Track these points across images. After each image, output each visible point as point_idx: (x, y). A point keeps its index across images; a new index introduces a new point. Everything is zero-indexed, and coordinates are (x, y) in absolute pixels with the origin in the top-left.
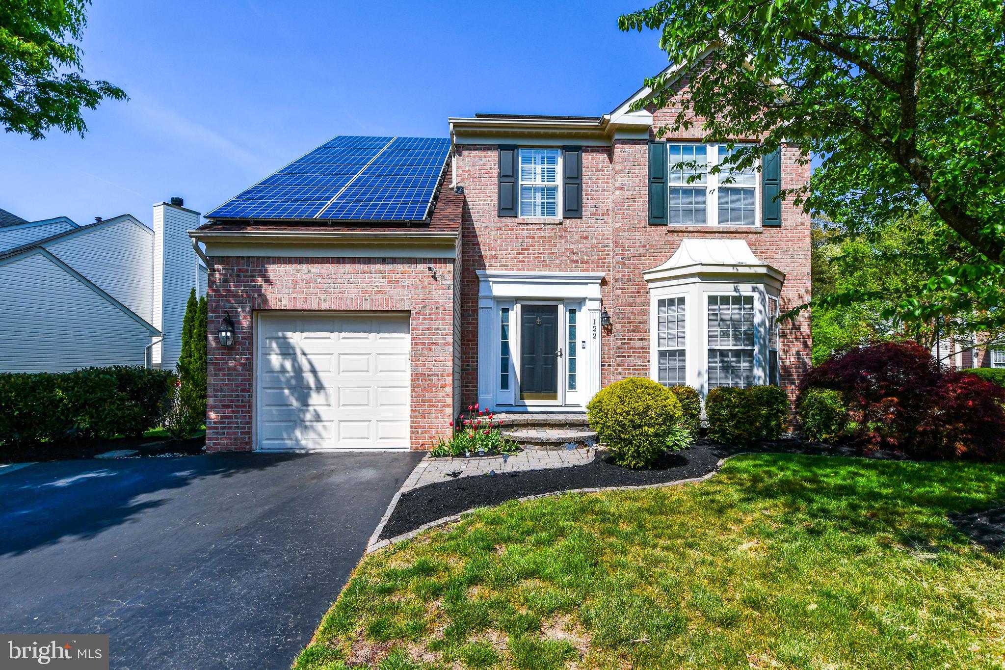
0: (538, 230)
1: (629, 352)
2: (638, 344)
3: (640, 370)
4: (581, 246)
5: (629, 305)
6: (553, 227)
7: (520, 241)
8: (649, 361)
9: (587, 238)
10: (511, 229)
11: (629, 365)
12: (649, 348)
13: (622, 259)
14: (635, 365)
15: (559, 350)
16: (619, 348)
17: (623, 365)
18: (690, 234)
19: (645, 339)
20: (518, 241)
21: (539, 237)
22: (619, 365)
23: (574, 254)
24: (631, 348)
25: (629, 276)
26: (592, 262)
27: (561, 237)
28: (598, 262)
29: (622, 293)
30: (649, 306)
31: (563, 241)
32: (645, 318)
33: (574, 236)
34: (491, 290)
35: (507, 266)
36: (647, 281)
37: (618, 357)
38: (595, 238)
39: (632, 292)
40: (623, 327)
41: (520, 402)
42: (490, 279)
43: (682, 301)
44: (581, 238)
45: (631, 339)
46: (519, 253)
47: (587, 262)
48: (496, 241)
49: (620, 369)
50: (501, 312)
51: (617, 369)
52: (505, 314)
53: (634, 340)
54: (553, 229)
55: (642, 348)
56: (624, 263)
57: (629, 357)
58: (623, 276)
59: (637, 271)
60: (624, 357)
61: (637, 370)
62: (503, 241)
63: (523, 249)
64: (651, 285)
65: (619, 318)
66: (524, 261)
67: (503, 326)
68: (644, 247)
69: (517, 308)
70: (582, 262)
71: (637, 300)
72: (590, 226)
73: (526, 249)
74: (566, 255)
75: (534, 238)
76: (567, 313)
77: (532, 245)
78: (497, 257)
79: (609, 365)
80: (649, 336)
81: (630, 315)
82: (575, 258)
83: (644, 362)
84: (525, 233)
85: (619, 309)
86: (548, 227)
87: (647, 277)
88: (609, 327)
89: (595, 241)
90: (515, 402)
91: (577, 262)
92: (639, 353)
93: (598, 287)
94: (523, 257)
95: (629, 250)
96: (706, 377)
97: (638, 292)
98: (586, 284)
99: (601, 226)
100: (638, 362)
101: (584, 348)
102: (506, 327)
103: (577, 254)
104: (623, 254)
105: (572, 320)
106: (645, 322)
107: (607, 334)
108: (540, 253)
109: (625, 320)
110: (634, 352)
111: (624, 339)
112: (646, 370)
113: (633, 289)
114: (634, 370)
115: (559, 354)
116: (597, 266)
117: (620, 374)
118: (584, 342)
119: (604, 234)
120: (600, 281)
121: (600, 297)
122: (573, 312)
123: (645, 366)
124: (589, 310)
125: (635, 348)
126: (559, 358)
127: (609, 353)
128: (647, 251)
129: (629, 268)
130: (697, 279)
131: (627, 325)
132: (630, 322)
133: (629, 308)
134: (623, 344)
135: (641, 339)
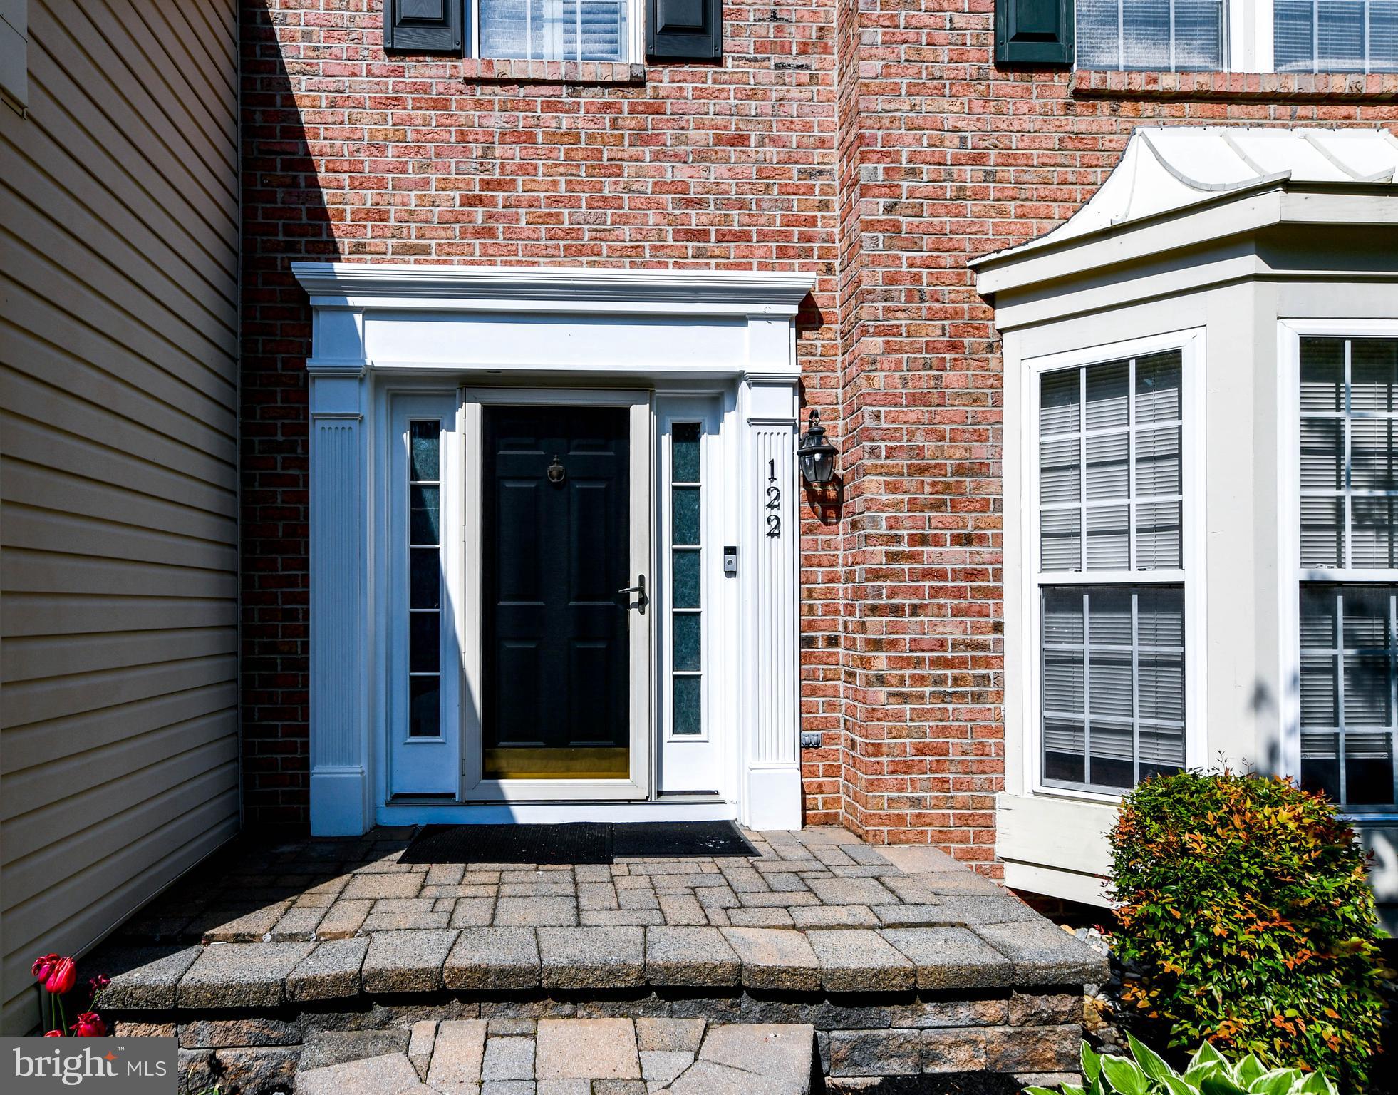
0: (548, 106)
1: (916, 592)
2: (953, 557)
3: (962, 663)
4: (717, 171)
5: (919, 400)
6: (608, 96)
7: (477, 150)
8: (998, 628)
9: (741, 140)
10: (440, 104)
11: (916, 645)
12: (998, 574)
13: (889, 209)
14: (942, 645)
15: (634, 583)
16: (876, 575)
17: (893, 644)
18: (1166, 109)
19: (982, 539)
20: (467, 152)
21: (554, 138)
22: (876, 645)
23: (689, 203)
24: (926, 575)
25: (916, 279)
26: (763, 236)
27: (641, 137)
28: (786, 236)
29: (889, 348)
30: (998, 402)
31: (647, 152)
32: (982, 452)
33: (693, 134)
34: (357, 345)
35: (425, 250)
36: (993, 299)
37: (874, 610)
38: (775, 141)
39: (930, 347)
40: (892, 488)
41: (483, 789)
42: (353, 301)
43: (1162, 368)
44: (718, 141)
45: (924, 540)
46: (470, 201)
47: (742, 236)
48: (381, 150)
49: (881, 660)
50: (406, 437)
51: (866, 663)
52: (424, 444)
53: (937, 541)
54: (606, 107)
55: (971, 575)
56: (896, 227)
57: (915, 610)
58: (891, 280)
59: (948, 260)
60: (897, 610)
61: (948, 664)
62: (407, 151)
63: (486, 184)
64: (1005, 316)
65: (874, 452)
66: (491, 233)
67: (417, 492)
68: (977, 160)
69: (469, 417)
70: (721, 238)
71: (949, 377)
72: (753, 95)
73: (500, 185)
74: (661, 207)
75: (531, 138)
76: (667, 440)
77: (526, 169)
78: (383, 217)
79: (832, 642)
80: (999, 524)
81: (919, 440)
82: (695, 219)
83: (977, 629)
84: (496, 119)
85: (877, 416)
86: (586, 96)
87: (989, 282)
88: (832, 492)
89: (772, 152)
90: (463, 787)
91: (702, 235)
92: (959, 593)
93: (785, 331)
94: (490, 217)
95: (914, 173)
96: (1289, 708)
97: (954, 346)
98: (741, 320)
99: (795, 93)
100: (951, 630)
101: (731, 574)
102: (428, 495)
103: (701, 204)
104: (893, 191)
105: (687, 466)
106: (984, 470)
107: (824, 519)
108: (556, 201)
109: (902, 462)
110: (936, 592)
111: (897, 539)
112: (987, 662)
113: (933, 332)
114: (935, 663)
115: (634, 597)
116: (783, 252)
117: (881, 680)
118: (730, 551)
119: (807, 127)
120: (794, 310)
121: (797, 370)
122: (687, 436)
123: (983, 646)
124: (753, 422)
125: (942, 575)
126: (634, 613)
127: (829, 593)
128: (989, 177)
129: (915, 246)
130: (1251, 263)
131: (910, 482)
132: (921, 470)
133: (915, 413)
134: (893, 557)
135: (963, 540)
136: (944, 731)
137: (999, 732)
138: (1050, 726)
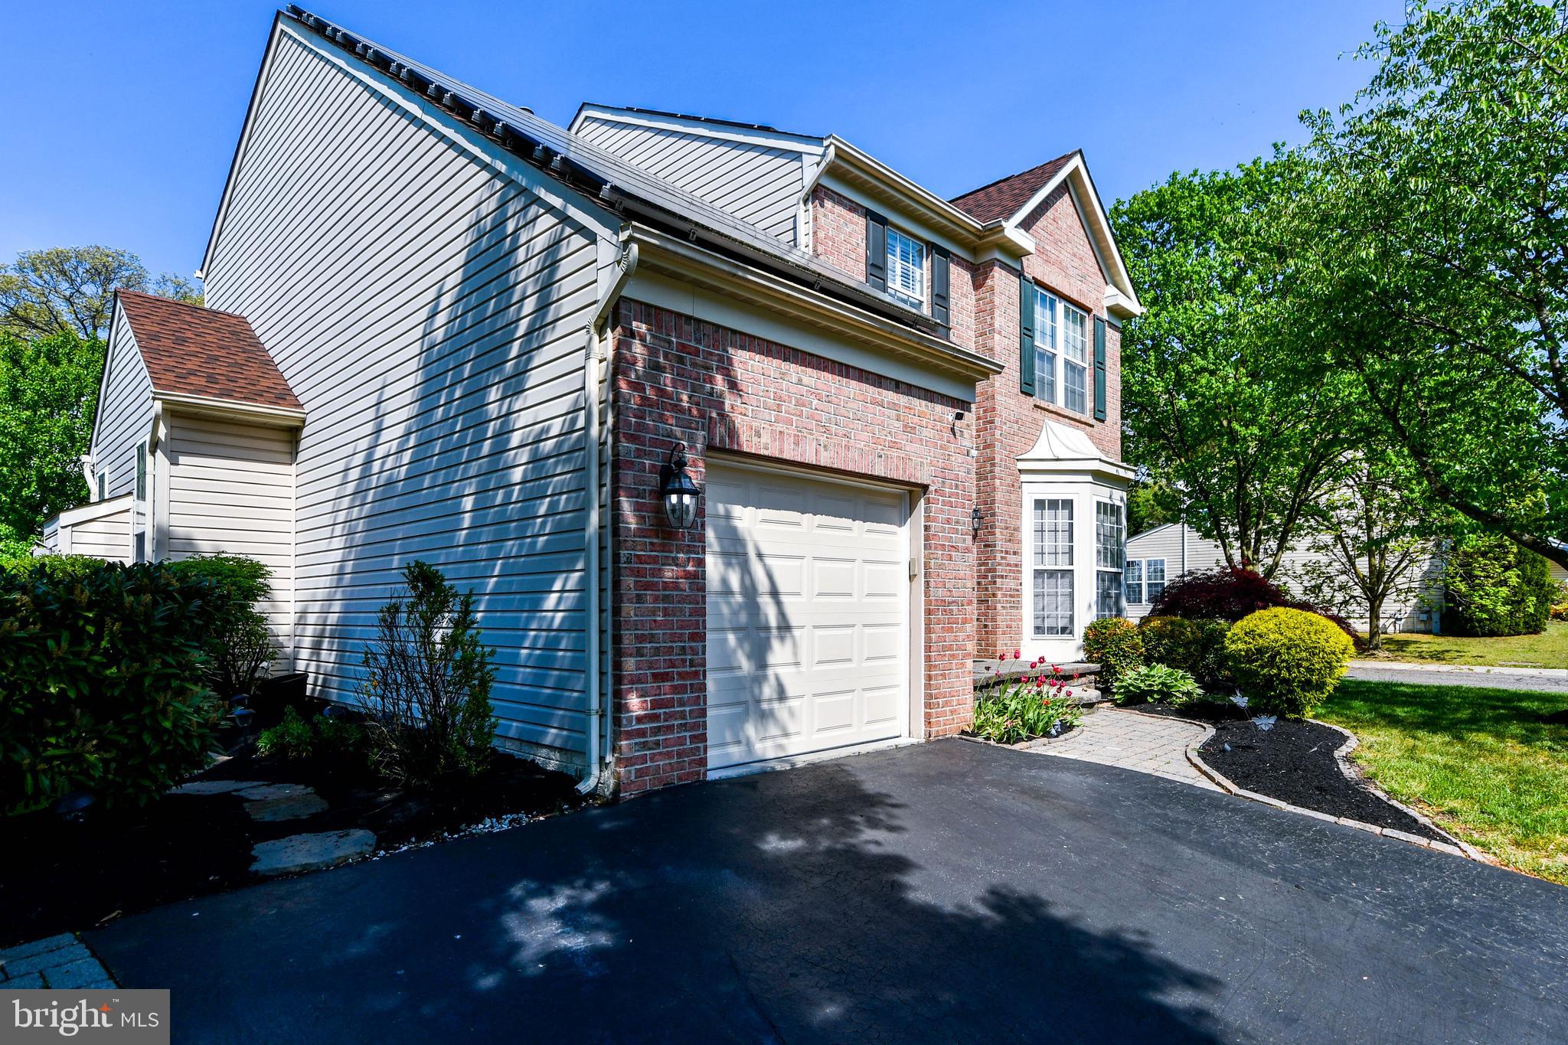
1: (1006, 571)
2: (1013, 559)
3: (1014, 595)
5: (1006, 503)
8: (1023, 584)
11: (1006, 589)
12: (1023, 565)
14: (1011, 589)
16: (999, 564)
17: (1002, 589)
18: (1049, 415)
19: (1018, 553)
24: (1009, 565)
25: (1006, 461)
29: (1000, 484)
30: (1023, 507)
32: (1019, 523)
36: (1021, 471)
39: (1009, 485)
40: (1001, 534)
43: (1068, 504)
45: (1007, 553)
49: (999, 595)
53: (1010, 553)
55: (1016, 565)
56: (1001, 440)
58: (1001, 460)
59: (1011, 455)
60: (1002, 577)
64: (1024, 477)
65: (998, 521)
68: (1017, 422)
71: (1012, 496)
80: (1022, 548)
81: (1006, 517)
83: (1018, 584)
85: (999, 508)
87: (1022, 465)
92: (1014, 571)
95: (1005, 424)
97: (1013, 486)
100: (1012, 584)
104: (1001, 428)
106: (1017, 529)
109: (1003, 525)
110: (1010, 571)
111: (1001, 552)
112: (1019, 596)
113: (1009, 480)
114: (1010, 596)
123: (1018, 590)
125: (1011, 565)
128: (1019, 428)
130: (1089, 478)
131: (1005, 531)
132: (1007, 528)
133: (1006, 508)
134: (1002, 558)
135: (1015, 553)
136: (1011, 620)
137: (1021, 620)
138: (1036, 617)
